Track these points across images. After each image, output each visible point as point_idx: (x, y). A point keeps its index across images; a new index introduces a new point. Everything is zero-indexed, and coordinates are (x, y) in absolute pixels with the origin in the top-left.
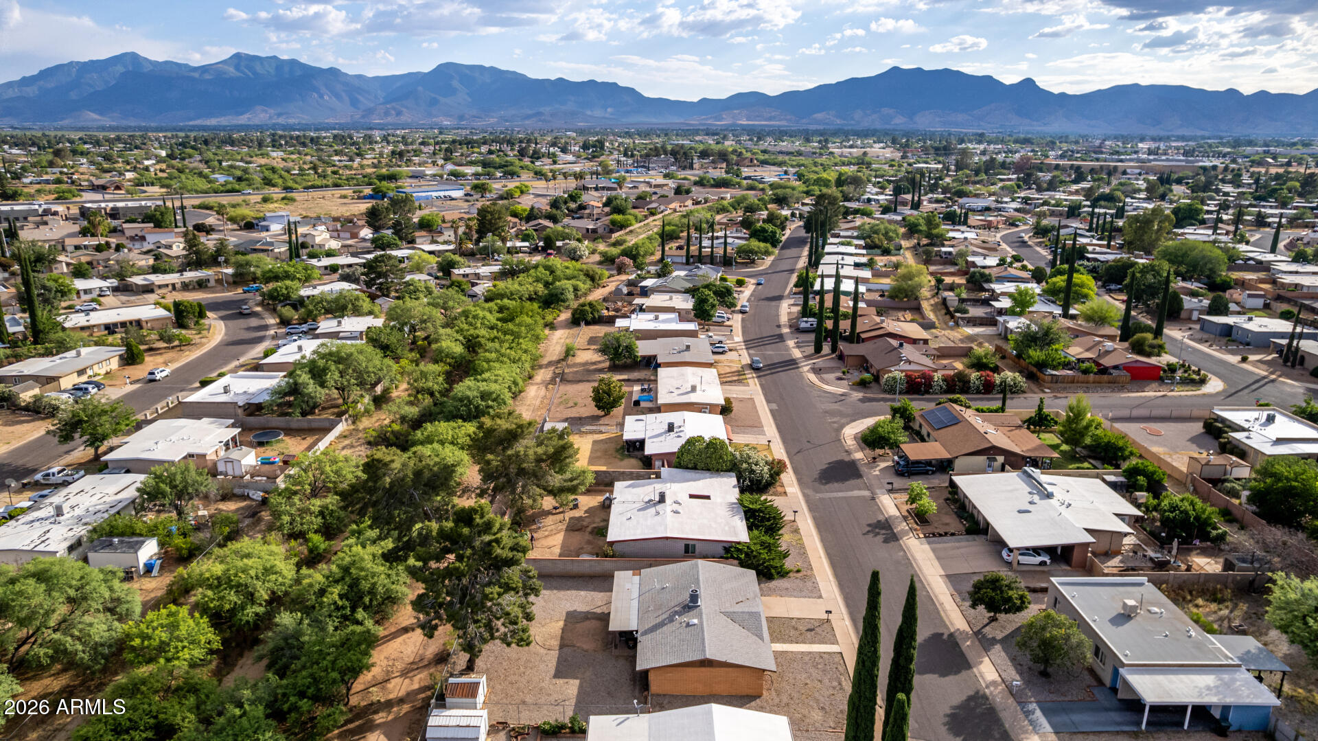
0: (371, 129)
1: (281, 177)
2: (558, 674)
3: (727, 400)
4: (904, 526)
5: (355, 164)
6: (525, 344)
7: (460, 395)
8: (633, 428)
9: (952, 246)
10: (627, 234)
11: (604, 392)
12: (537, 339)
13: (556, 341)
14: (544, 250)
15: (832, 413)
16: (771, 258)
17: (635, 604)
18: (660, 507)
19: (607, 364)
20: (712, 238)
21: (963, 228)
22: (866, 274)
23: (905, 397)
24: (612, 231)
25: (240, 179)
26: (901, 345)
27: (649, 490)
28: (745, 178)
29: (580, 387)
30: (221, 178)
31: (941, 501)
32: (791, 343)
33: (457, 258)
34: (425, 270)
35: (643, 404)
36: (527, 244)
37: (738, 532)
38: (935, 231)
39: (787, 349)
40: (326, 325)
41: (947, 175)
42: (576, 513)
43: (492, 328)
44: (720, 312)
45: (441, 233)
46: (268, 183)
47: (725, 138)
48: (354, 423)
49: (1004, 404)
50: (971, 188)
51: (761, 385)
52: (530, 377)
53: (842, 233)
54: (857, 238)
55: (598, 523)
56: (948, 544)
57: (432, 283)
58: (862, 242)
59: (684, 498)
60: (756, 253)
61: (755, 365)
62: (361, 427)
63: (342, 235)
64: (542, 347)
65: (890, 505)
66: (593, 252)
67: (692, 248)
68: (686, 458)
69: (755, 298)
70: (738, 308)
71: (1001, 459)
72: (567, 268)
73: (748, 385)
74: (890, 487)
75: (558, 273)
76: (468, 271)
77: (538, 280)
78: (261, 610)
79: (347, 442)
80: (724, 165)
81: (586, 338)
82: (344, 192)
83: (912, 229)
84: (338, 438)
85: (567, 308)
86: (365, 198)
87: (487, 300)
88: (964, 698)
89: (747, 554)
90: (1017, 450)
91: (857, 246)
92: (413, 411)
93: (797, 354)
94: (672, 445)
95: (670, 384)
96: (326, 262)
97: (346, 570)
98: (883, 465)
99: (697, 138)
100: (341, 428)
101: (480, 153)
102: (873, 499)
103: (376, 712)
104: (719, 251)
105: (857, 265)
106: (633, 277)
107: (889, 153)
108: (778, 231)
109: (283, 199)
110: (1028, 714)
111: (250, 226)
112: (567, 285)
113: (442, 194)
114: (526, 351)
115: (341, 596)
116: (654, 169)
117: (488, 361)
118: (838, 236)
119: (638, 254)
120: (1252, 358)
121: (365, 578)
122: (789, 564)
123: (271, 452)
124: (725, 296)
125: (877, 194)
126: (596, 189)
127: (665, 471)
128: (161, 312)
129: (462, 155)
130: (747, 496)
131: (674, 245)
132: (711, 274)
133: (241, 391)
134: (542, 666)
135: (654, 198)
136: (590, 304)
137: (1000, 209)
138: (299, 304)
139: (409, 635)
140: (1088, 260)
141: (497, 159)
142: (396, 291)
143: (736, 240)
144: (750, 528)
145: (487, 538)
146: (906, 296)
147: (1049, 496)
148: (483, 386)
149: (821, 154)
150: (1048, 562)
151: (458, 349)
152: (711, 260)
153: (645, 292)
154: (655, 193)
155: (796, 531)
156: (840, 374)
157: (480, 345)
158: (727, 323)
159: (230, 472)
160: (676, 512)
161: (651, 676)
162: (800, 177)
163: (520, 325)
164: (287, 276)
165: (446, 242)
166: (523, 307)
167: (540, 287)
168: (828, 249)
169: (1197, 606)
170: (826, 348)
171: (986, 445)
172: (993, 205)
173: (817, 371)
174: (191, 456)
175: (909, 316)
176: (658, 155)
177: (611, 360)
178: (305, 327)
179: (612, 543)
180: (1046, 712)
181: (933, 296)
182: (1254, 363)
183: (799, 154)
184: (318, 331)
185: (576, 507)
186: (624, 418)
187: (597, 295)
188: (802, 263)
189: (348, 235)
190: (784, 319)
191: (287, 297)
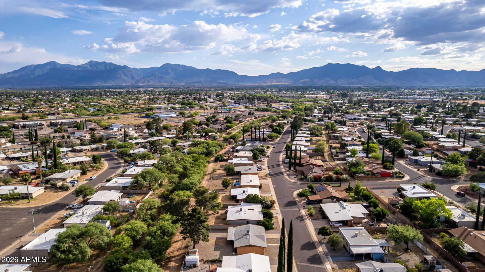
0: (139, 88)
1: (113, 109)
2: (215, 250)
3: (261, 184)
4: (306, 217)
5: (137, 103)
6: (202, 168)
7: (184, 183)
8: (234, 192)
9: (339, 133)
10: (232, 130)
11: (225, 182)
12: (205, 166)
13: (211, 167)
14: (205, 136)
15: (291, 188)
16: (279, 138)
17: (234, 234)
18: (240, 212)
19: (226, 174)
20: (259, 132)
21: (344, 127)
22: (309, 144)
23: (312, 183)
24: (227, 129)
25: (98, 110)
26: (314, 167)
27: (237, 208)
28: (273, 108)
29: (218, 181)
30: (92, 110)
31: (317, 211)
32: (282, 167)
33: (177, 140)
34: (168, 144)
35: (236, 186)
36: (199, 134)
37: (261, 218)
38: (334, 128)
39: (281, 169)
40: (140, 162)
41: (345, 105)
42: (218, 215)
43: (191, 163)
44: (261, 157)
45: (170, 130)
46: (108, 111)
47: (267, 91)
48: (153, 191)
49: (340, 184)
50: (351, 111)
51: (272, 180)
52: (203, 178)
53: (303, 129)
54: (308, 131)
55: (224, 217)
56: (317, 221)
57: (170, 148)
58: (309, 132)
59: (247, 210)
60: (274, 137)
61: (270, 174)
62: (156, 193)
63: (138, 131)
64: (206, 168)
65: (303, 212)
66: (221, 137)
67: (253, 135)
68: (248, 199)
69: (273, 152)
70: (267, 156)
71: (335, 200)
72: (213, 143)
73: (268, 180)
74: (304, 207)
75: (210, 145)
76: (181, 144)
77: (204, 147)
78: (140, 236)
79: (153, 197)
80: (266, 103)
81: (219, 166)
82: (135, 115)
83: (327, 128)
84: (150, 196)
85: (213, 156)
86: (143, 117)
87: (188, 154)
88: (313, 255)
89: (262, 223)
90: (340, 197)
91: (307, 134)
92: (170, 188)
93: (283, 170)
94: (244, 196)
95: (244, 180)
96: (135, 141)
97: (161, 227)
98: (303, 202)
99: (258, 91)
100: (151, 193)
101: (180, 99)
102: (299, 211)
103: (172, 258)
104: (262, 137)
105: (306, 141)
106: (234, 146)
107: (325, 97)
108: (281, 129)
109: (115, 118)
110: (327, 258)
111: (106, 128)
112: (213, 149)
113: (169, 115)
114: (202, 170)
115: (161, 233)
116: (241, 104)
117: (191, 173)
118: (302, 130)
119: (235, 138)
120: (421, 170)
121: (166, 229)
122: (274, 226)
123: (132, 200)
124: (262, 152)
125: (318, 113)
126: (221, 113)
127: (242, 203)
128: (88, 159)
129: (174, 100)
130: (264, 209)
131: (247, 134)
132: (259, 145)
133: (120, 183)
134: (211, 249)
135: (241, 116)
136: (221, 155)
137: (359, 119)
138: (130, 155)
139: (178, 242)
140: (382, 138)
141: (186, 101)
142: (160, 151)
143: (267, 132)
144: (264, 217)
145: (199, 216)
146: (319, 151)
147: (345, 208)
148: (191, 181)
149: (301, 97)
150: (342, 225)
151: (181, 170)
152: (259, 140)
153: (238, 151)
154: (242, 114)
155: (277, 219)
156: (295, 176)
157: (187, 168)
158: (263, 161)
159: (122, 205)
160: (245, 213)
161: (238, 250)
162: (292, 107)
163: (200, 162)
164: (125, 147)
165: (173, 134)
166: (200, 157)
167: (205, 150)
168: (298, 135)
169: (377, 235)
170: (292, 168)
171: (331, 196)
172: (357, 117)
173: (289, 175)
174: (111, 200)
175: (320, 157)
176: (243, 99)
177: (227, 173)
178: (133, 163)
179: (228, 221)
180: (331, 257)
181: (329, 151)
182: (421, 171)
183: (293, 97)
184: (138, 165)
185: (218, 213)
186: (231, 189)
187: (223, 152)
188: (289, 140)
189: (140, 131)
190: (281, 159)
191: (126, 153)
